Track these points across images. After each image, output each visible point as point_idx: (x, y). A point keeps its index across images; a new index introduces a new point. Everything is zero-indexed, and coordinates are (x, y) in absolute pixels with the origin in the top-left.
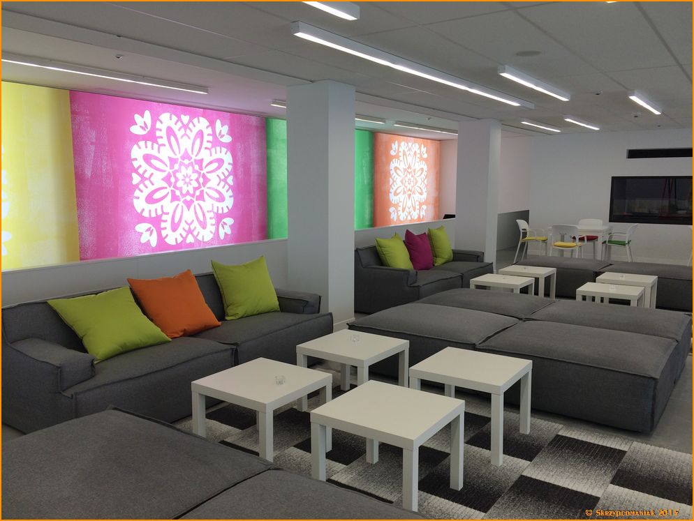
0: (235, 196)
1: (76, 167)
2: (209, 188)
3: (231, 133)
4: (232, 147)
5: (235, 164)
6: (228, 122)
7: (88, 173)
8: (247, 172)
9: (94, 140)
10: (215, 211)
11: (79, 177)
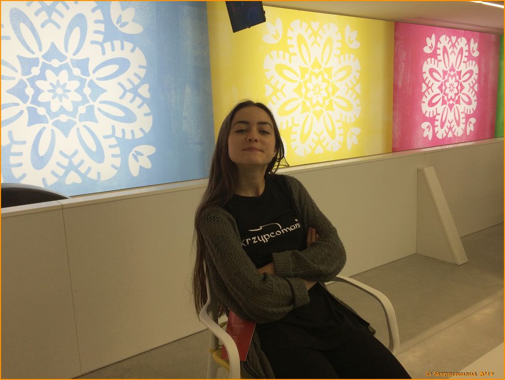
0: (478, 100)
1: (394, 80)
2: (463, 94)
3: (479, 49)
4: (479, 61)
5: (479, 74)
6: (478, 40)
7: (400, 84)
8: (486, 81)
9: (404, 59)
10: (466, 112)
11: (395, 87)
